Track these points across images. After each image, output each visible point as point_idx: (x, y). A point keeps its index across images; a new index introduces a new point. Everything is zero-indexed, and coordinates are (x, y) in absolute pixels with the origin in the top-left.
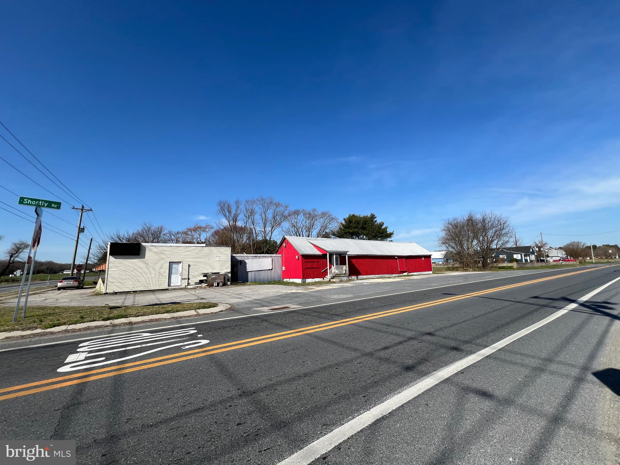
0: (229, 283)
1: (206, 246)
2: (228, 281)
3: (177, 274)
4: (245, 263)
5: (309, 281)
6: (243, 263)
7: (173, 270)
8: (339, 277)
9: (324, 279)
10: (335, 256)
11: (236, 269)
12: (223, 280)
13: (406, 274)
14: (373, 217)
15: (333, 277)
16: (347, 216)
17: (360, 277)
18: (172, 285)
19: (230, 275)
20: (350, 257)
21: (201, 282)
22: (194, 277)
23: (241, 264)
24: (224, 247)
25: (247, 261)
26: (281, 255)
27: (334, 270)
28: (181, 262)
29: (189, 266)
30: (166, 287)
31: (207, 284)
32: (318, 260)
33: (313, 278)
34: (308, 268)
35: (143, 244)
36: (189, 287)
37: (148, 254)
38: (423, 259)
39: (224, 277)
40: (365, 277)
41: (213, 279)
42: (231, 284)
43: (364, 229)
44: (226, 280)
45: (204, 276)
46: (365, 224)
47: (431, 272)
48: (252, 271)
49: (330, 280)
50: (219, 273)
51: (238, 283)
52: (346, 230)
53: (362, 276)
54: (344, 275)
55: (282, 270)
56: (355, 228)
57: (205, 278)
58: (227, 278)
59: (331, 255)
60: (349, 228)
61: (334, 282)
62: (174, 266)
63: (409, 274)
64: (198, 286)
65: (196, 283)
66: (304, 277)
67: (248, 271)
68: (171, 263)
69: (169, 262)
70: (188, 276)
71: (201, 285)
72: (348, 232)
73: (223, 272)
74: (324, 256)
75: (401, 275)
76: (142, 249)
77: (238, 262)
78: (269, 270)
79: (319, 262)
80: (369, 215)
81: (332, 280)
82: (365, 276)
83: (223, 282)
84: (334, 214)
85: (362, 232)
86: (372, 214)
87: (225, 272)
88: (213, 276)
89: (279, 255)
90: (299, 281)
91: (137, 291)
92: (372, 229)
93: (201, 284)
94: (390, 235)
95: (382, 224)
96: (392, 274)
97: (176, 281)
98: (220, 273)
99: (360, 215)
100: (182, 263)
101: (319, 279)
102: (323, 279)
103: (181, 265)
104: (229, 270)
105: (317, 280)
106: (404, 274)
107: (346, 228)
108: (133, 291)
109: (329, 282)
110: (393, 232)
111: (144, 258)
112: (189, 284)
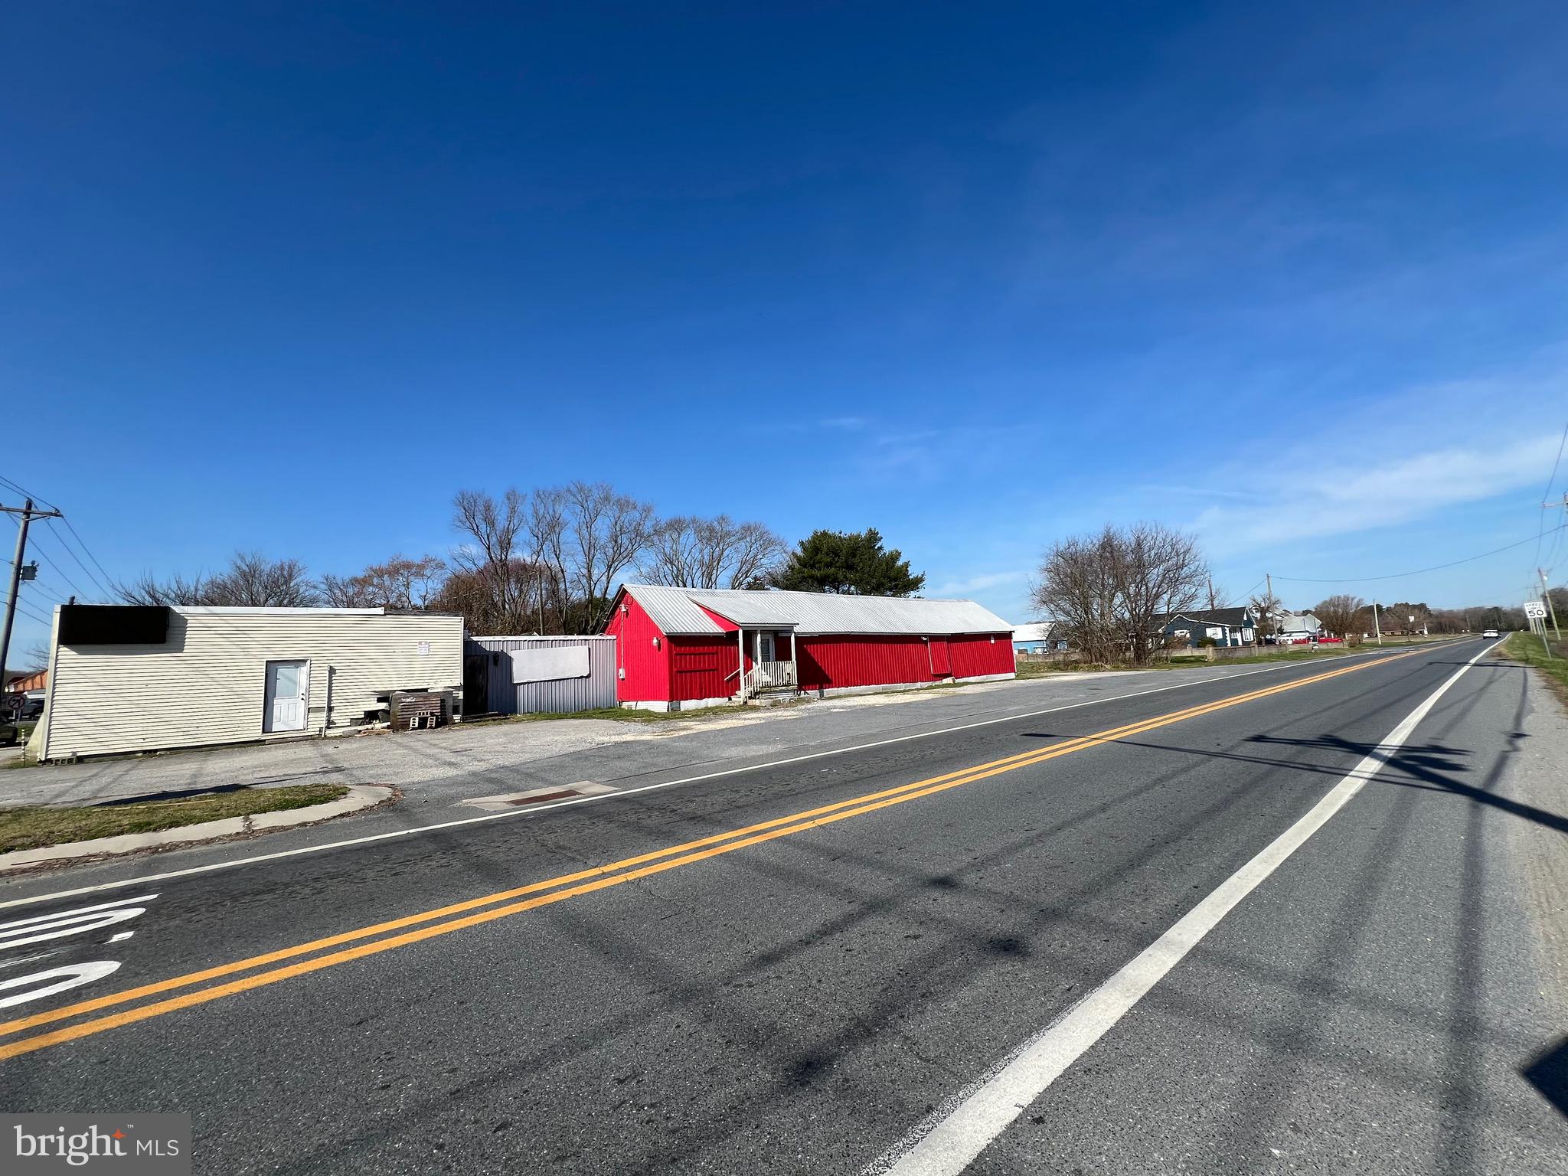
0: (457, 718)
1: (385, 615)
2: (456, 711)
3: (291, 694)
4: (510, 660)
5: (687, 705)
6: (501, 661)
7: (281, 684)
8: (771, 692)
9: (730, 699)
10: (759, 635)
11: (481, 676)
12: (437, 711)
13: (949, 680)
14: (873, 537)
15: (755, 695)
16: (807, 536)
17: (828, 692)
18: (276, 726)
19: (461, 695)
20: (802, 640)
21: (371, 716)
22: (350, 702)
23: (496, 663)
24: (443, 615)
25: (513, 654)
26: (615, 637)
27: (760, 673)
28: (305, 661)
29: (332, 671)
30: (257, 734)
31: (389, 723)
32: (715, 647)
33: (701, 699)
34: (687, 672)
35: (178, 609)
36: (330, 733)
37: (193, 636)
38: (993, 641)
39: (443, 701)
40: (843, 690)
41: (407, 708)
42: (464, 720)
43: (850, 567)
44: (449, 710)
45: (380, 700)
46: (854, 556)
47: (1012, 675)
48: (529, 683)
49: (746, 702)
50: (426, 690)
51: (486, 716)
52: (806, 570)
53: (836, 689)
54: (784, 688)
55: (618, 676)
56: (829, 565)
57: (383, 706)
58: (450, 703)
59: (749, 635)
60: (813, 566)
61: (755, 708)
62: (282, 671)
63: (957, 681)
64: (360, 728)
65: (355, 722)
66: (675, 695)
67: (516, 682)
68: (272, 666)
69: (265, 660)
70: (330, 700)
71: (369, 726)
72: (812, 577)
73: (438, 686)
74: (732, 637)
75: (937, 683)
76: (172, 622)
77: (488, 657)
78: (582, 677)
79: (717, 653)
80: (864, 534)
81: (751, 702)
82: (843, 688)
83: (437, 716)
84: (775, 530)
85: (845, 577)
86: (871, 530)
87: (445, 687)
88: (408, 700)
89: (609, 637)
90: (660, 706)
91: (156, 751)
92: (870, 567)
93: (370, 723)
94: (914, 584)
95: (895, 556)
96: (914, 681)
97: (290, 715)
98: (429, 691)
99: (841, 533)
100: (308, 663)
101: (716, 699)
102: (727, 699)
103: (305, 669)
104: (458, 680)
105: (711, 702)
106: (945, 681)
107: (805, 566)
108: (145, 752)
109: (745, 707)
110: (923, 575)
111: (181, 650)
112: (330, 724)
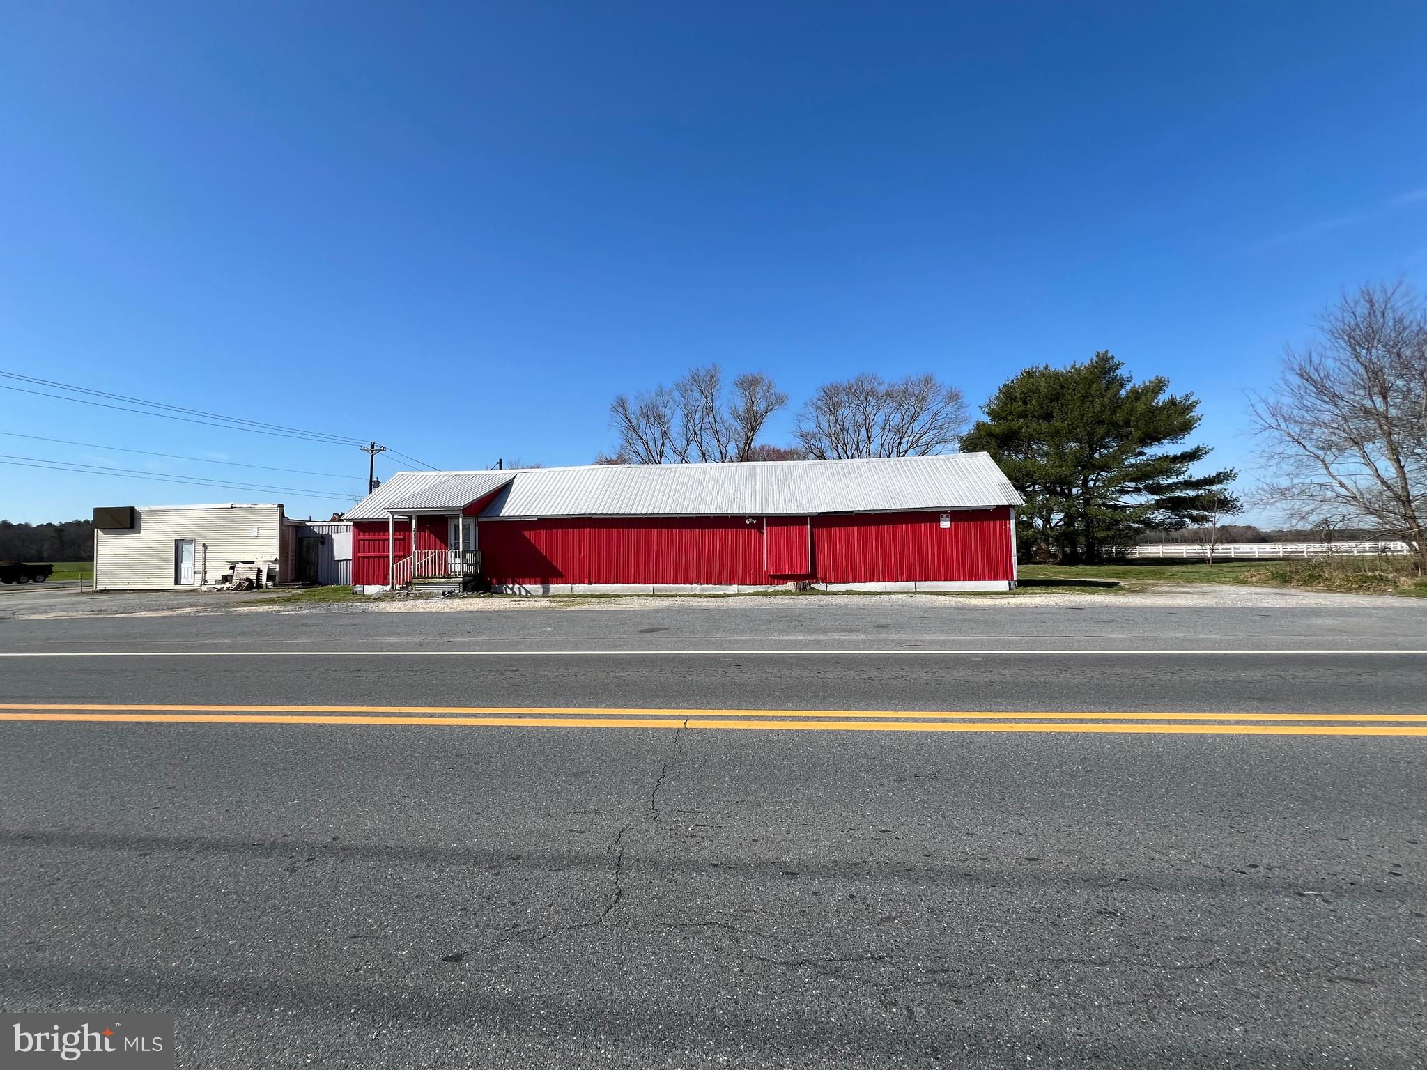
0: (270, 584)
2: (271, 579)
3: (188, 561)
4: (333, 541)
6: (325, 541)
11: (313, 553)
12: (254, 578)
13: (796, 585)
14: (1108, 364)
17: (554, 588)
18: (183, 581)
19: (277, 567)
21: (224, 579)
22: (216, 568)
23: (323, 543)
25: (335, 536)
28: (192, 540)
29: (204, 546)
30: (171, 585)
31: (232, 585)
34: (367, 558)
35: (138, 508)
36: (205, 588)
37: (145, 525)
38: (945, 524)
39: (259, 571)
40: (580, 587)
41: (239, 575)
44: (265, 578)
45: (230, 568)
47: (1003, 585)
54: (443, 580)
57: (230, 572)
58: (266, 572)
62: (186, 547)
63: (826, 587)
64: (219, 586)
65: (217, 582)
67: (336, 559)
68: (177, 543)
69: (175, 538)
70: (204, 564)
71: (222, 586)
75: (780, 588)
76: (137, 517)
77: (318, 538)
83: (252, 582)
87: (267, 561)
91: (134, 590)
93: (224, 584)
96: (729, 581)
100: (194, 541)
103: (192, 546)
104: (275, 556)
108: (130, 590)
111: (139, 532)
112: (205, 582)
